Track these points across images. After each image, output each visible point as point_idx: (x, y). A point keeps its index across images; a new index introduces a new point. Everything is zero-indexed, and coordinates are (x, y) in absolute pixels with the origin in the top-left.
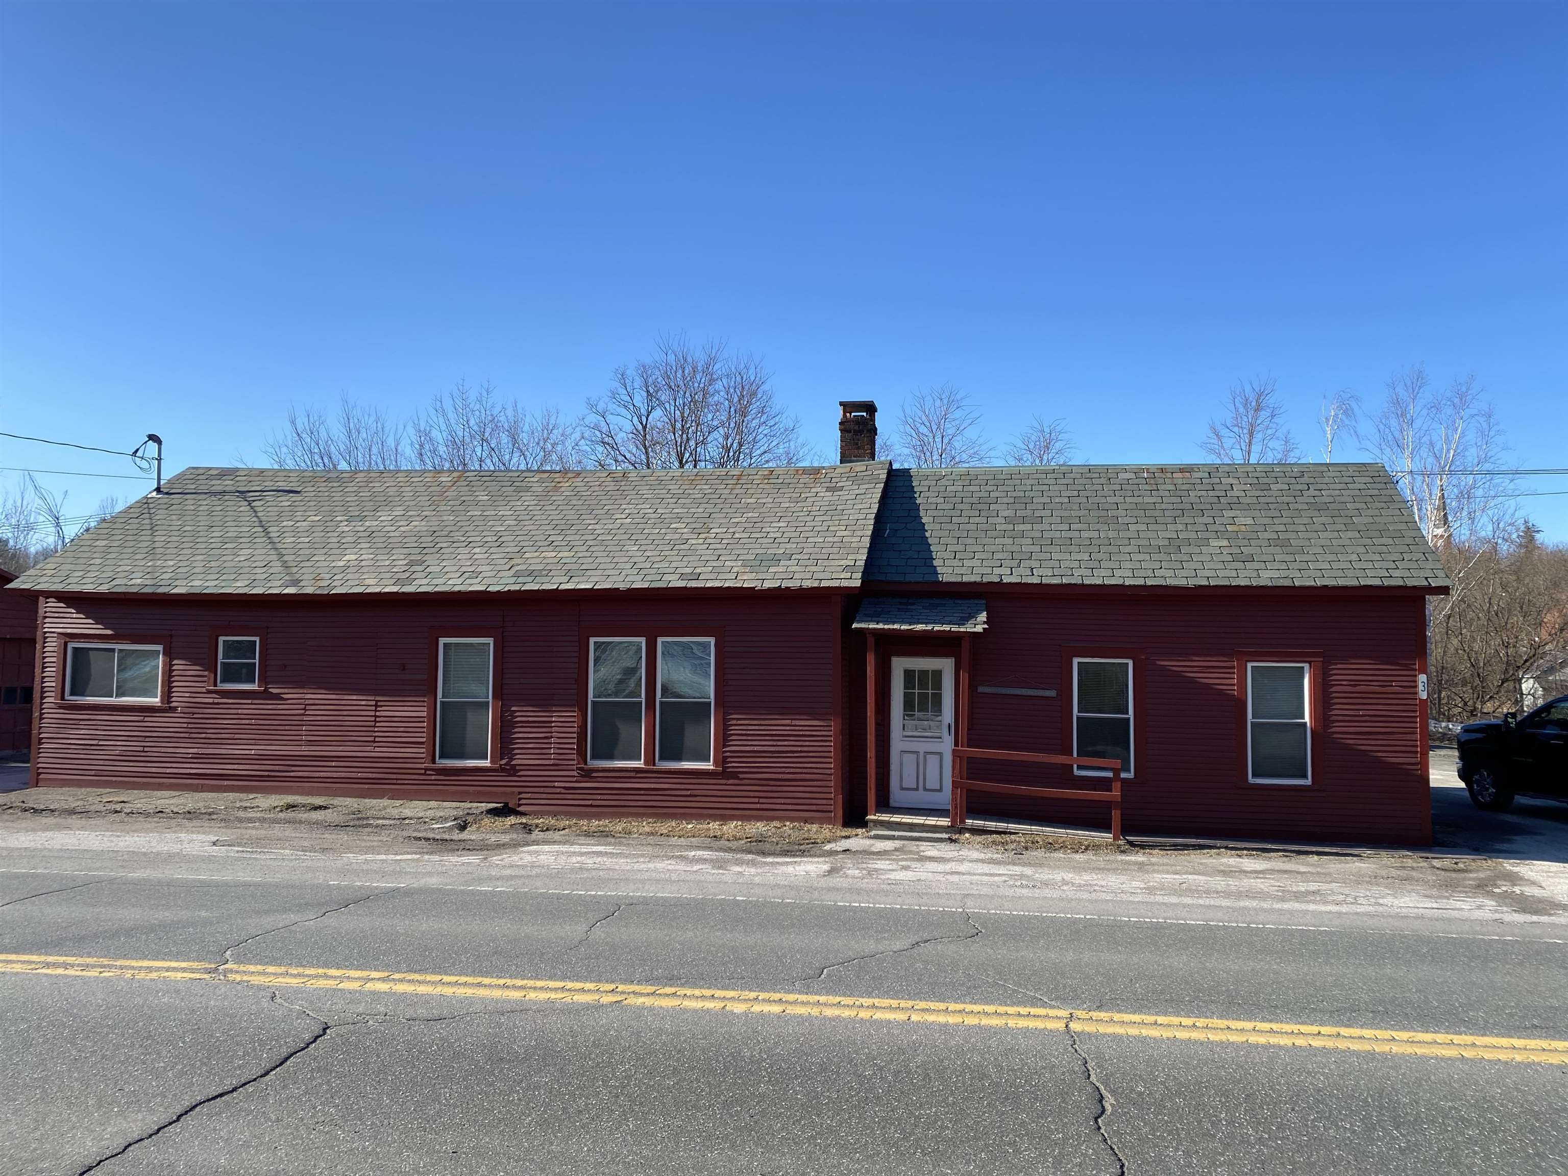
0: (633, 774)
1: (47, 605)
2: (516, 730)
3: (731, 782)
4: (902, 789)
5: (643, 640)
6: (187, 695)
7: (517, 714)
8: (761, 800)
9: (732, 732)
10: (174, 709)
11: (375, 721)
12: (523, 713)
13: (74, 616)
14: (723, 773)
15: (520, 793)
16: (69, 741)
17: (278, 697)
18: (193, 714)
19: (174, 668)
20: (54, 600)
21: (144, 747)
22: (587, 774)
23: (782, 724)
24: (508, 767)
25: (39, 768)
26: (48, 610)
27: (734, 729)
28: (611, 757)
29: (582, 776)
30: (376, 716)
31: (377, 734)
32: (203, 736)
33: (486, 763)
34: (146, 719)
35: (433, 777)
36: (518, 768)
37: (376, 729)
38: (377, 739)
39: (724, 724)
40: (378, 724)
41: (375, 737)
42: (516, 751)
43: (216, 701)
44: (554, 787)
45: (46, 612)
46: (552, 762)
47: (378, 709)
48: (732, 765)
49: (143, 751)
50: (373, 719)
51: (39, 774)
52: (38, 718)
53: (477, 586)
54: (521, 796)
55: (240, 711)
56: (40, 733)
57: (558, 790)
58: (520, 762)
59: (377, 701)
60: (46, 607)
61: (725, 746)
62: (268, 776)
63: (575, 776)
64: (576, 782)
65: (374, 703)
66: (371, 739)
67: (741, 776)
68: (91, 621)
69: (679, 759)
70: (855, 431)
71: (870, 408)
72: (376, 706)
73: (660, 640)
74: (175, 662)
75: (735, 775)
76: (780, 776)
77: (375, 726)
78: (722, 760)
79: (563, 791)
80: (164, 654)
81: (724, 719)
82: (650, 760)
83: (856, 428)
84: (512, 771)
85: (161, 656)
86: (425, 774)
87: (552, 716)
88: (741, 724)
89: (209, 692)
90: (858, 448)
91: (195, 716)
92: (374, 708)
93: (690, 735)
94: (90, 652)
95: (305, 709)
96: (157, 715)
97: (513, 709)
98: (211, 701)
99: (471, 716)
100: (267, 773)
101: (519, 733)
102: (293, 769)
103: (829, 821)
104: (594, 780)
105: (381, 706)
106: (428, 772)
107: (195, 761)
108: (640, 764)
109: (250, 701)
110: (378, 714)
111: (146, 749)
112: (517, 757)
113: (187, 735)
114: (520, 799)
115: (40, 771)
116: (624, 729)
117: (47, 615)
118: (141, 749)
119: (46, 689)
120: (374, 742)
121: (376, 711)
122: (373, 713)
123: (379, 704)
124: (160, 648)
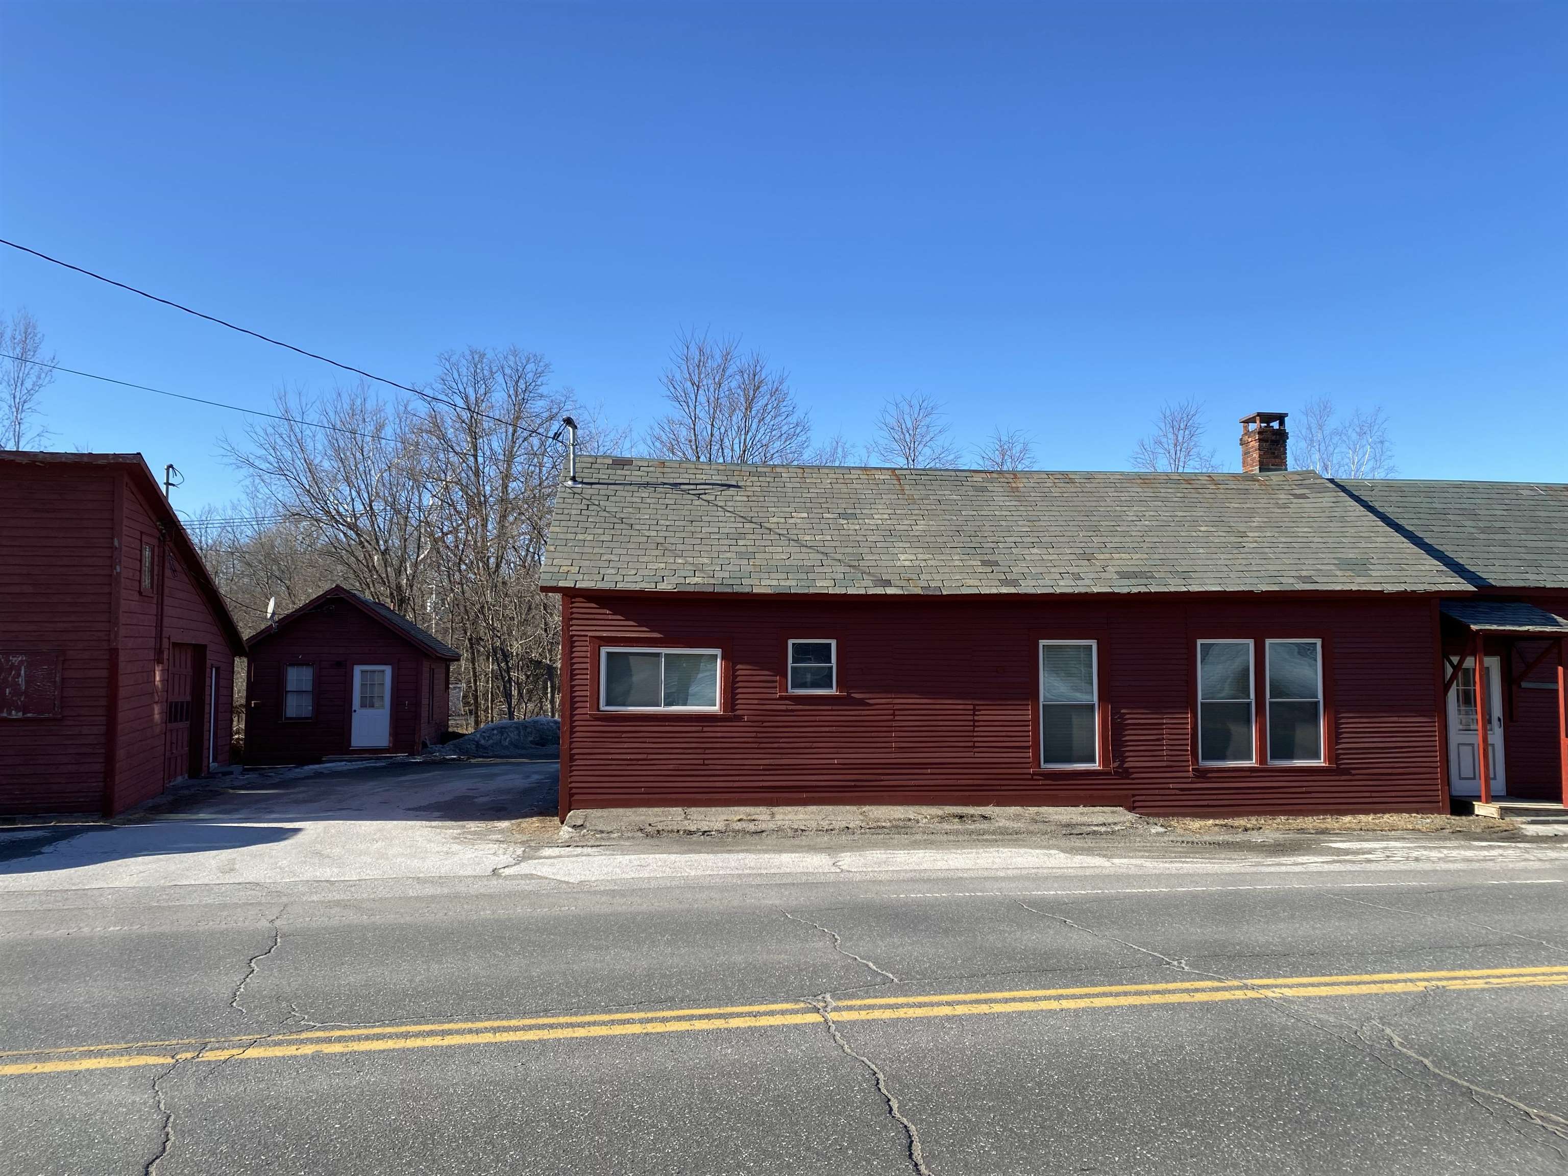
0: (1248, 774)
1: (573, 605)
2: (1126, 733)
3: (1343, 778)
4: (1461, 778)
5: (1251, 642)
6: (756, 702)
7: (1128, 716)
8: (1374, 794)
9: (1343, 730)
10: (739, 718)
11: (974, 726)
12: (1132, 716)
13: (610, 617)
14: (1336, 769)
15: (1134, 796)
16: (610, 757)
17: (861, 702)
18: (763, 722)
19: (738, 673)
20: (581, 600)
21: (704, 759)
22: (1202, 774)
23: (1390, 722)
24: (1120, 770)
25: (571, 788)
26: (574, 610)
27: (1344, 728)
28: (1223, 758)
29: (1197, 777)
30: (974, 721)
31: (976, 739)
32: (776, 745)
33: (1096, 766)
34: (705, 729)
35: (1040, 782)
36: (1131, 770)
37: (975, 734)
38: (976, 744)
39: (1336, 723)
40: (976, 729)
41: (975, 742)
42: (1127, 754)
43: (790, 707)
44: (1169, 789)
45: (572, 613)
46: (1164, 764)
47: (976, 713)
48: (1345, 762)
49: (704, 764)
50: (972, 723)
51: (572, 795)
52: (568, 733)
53: (1080, 588)
54: (1134, 799)
55: (818, 718)
56: (571, 749)
57: (1173, 792)
58: (1132, 764)
59: (974, 705)
60: (572, 608)
61: (1337, 743)
62: (855, 786)
63: (1189, 777)
64: (1191, 783)
65: (971, 707)
66: (970, 744)
67: (1353, 772)
68: (632, 623)
69: (1291, 757)
71: (1281, 418)
72: (974, 710)
73: (1268, 642)
74: (737, 667)
75: (1346, 772)
76: (1390, 771)
77: (974, 731)
78: (1333, 756)
79: (1178, 792)
80: (722, 659)
81: (1335, 717)
82: (1262, 759)
84: (1125, 773)
85: (719, 661)
86: (1032, 779)
87: (1163, 718)
88: (1351, 723)
89: (781, 698)
91: (765, 724)
92: (971, 712)
93: (1301, 734)
94: (631, 657)
95: (894, 715)
96: (719, 724)
97: (1122, 711)
98: (784, 707)
99: (1076, 720)
100: (853, 784)
101: (1130, 736)
102: (882, 777)
103: (1440, 812)
104: (1209, 780)
105: (980, 710)
106: (1035, 777)
107: (767, 773)
108: (1253, 763)
109: (830, 708)
110: (976, 718)
111: (706, 762)
112: (1129, 759)
113: (755, 745)
114: (1134, 802)
115: (574, 791)
116: (1235, 729)
117: (574, 616)
118: (701, 762)
119: (577, 699)
120: (974, 747)
121: (974, 715)
122: (971, 718)
123: (977, 708)
124: (718, 652)
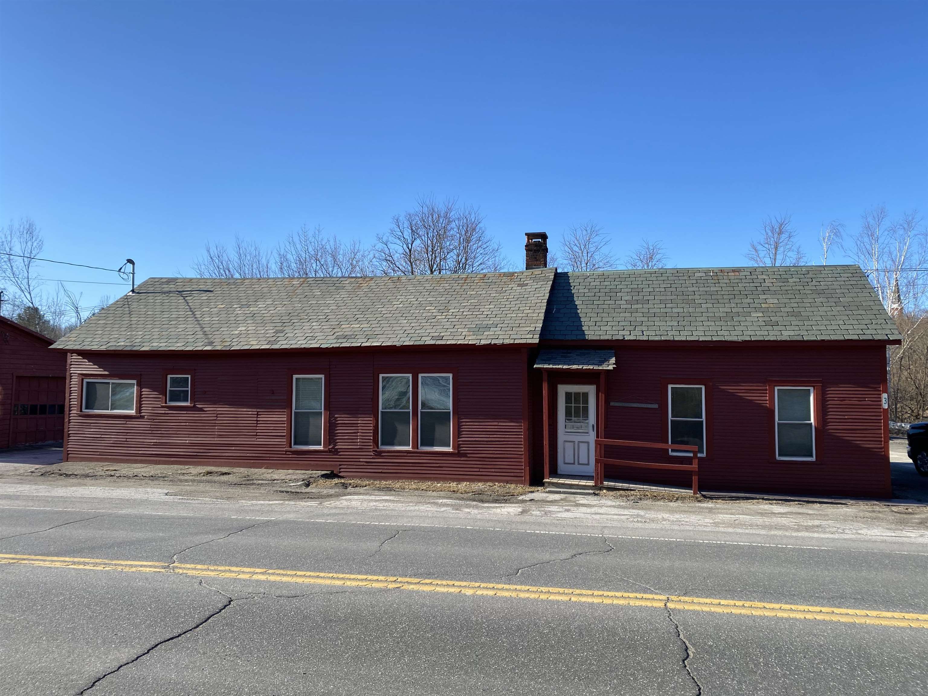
0: (405, 454)
1: (72, 358)
2: (338, 428)
3: (462, 459)
4: (565, 463)
5: (410, 376)
6: (150, 409)
7: (338, 419)
8: (481, 470)
9: (463, 430)
10: (142, 417)
11: (257, 424)
12: (342, 418)
13: (87, 363)
14: (458, 454)
15: (340, 465)
16: (85, 436)
17: (201, 410)
18: (154, 419)
19: (143, 393)
20: (76, 355)
21: (126, 438)
22: (379, 454)
23: (492, 425)
24: (333, 450)
25: (68, 451)
26: (72, 360)
27: (464, 428)
28: (392, 444)
29: (376, 455)
30: (257, 421)
31: (258, 431)
32: (159, 432)
33: (321, 448)
34: (127, 423)
35: (290, 456)
36: (339, 450)
37: (257, 428)
38: (258, 434)
39: (458, 425)
40: (258, 425)
41: (257, 432)
42: (338, 441)
43: (166, 412)
44: (360, 461)
45: (71, 362)
46: (358, 447)
47: (259, 416)
48: (463, 449)
49: (126, 441)
50: (256, 422)
51: (68, 454)
52: (68, 422)
53: (314, 345)
54: (340, 467)
55: (180, 418)
56: (69, 431)
57: (362, 464)
58: (340, 447)
59: (258, 412)
60: (71, 359)
61: (459, 438)
62: (196, 455)
63: (371, 455)
64: (372, 458)
65: (256, 413)
66: (255, 434)
67: (468, 455)
68: (96, 367)
69: (432, 445)
70: (535, 250)
71: (544, 236)
72: (257, 415)
73: (420, 375)
74: (143, 390)
75: (465, 455)
76: (492, 456)
77: (257, 427)
78: (457, 446)
79: (365, 464)
80: (137, 385)
81: (458, 422)
82: (415, 446)
83: (535, 248)
84: (336, 452)
85: (135, 386)
86: (286, 454)
87: (358, 420)
88: (468, 425)
89: (163, 407)
90: (537, 261)
91: (155, 421)
92: (256, 416)
93: (439, 430)
94: (96, 384)
95: (217, 417)
96: (134, 420)
97: (336, 416)
98: (163, 412)
99: (311, 420)
100: (195, 454)
101: (340, 430)
102: (210, 451)
103: (522, 482)
104: (383, 458)
105: (260, 415)
106: (287, 453)
107: (155, 447)
108: (409, 448)
109: (185, 412)
110: (258, 419)
111: (128, 440)
112: (339, 444)
113: (150, 432)
114: (340, 469)
115: (69, 452)
116: (400, 427)
117: (72, 363)
118: (125, 440)
119: (72, 406)
120: (257, 435)
121: (257, 417)
122: (255, 419)
123: (259, 413)
124: (134, 382)
